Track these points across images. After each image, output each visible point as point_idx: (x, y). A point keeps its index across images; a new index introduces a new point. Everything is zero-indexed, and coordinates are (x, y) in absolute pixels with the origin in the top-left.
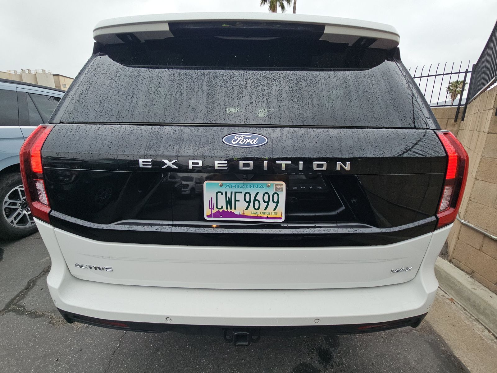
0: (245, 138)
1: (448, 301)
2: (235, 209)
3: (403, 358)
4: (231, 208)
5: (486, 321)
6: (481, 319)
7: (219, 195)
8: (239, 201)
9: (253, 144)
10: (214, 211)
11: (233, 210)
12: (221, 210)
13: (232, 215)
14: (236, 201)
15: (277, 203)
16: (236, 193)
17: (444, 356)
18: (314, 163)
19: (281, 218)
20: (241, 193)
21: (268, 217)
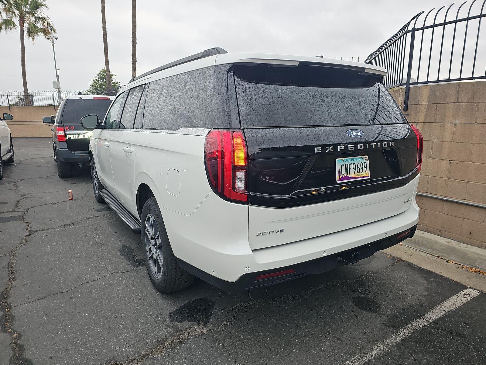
0: (355, 132)
1: (400, 246)
2: (350, 174)
3: (399, 276)
4: (348, 174)
5: (426, 249)
6: (422, 250)
7: (343, 166)
8: (351, 169)
9: (360, 136)
10: (341, 177)
11: (349, 175)
12: (344, 176)
13: (348, 178)
14: (350, 169)
15: (366, 168)
16: (349, 164)
17: (417, 269)
18: (383, 143)
19: (369, 176)
20: (351, 164)
21: (364, 176)
